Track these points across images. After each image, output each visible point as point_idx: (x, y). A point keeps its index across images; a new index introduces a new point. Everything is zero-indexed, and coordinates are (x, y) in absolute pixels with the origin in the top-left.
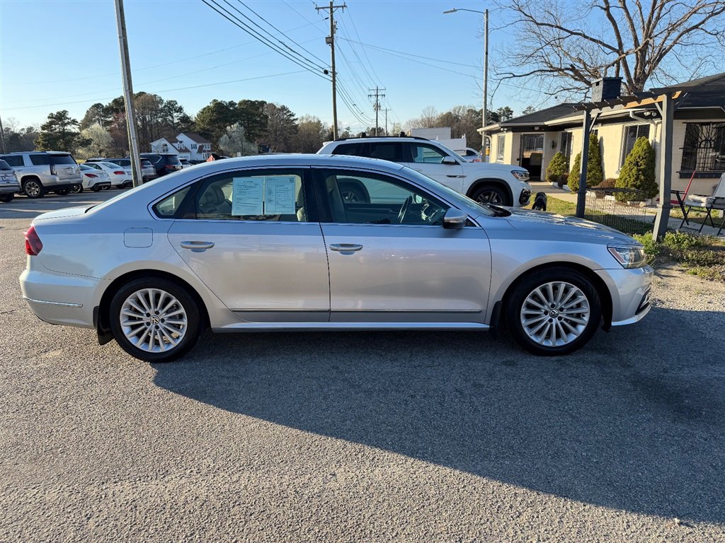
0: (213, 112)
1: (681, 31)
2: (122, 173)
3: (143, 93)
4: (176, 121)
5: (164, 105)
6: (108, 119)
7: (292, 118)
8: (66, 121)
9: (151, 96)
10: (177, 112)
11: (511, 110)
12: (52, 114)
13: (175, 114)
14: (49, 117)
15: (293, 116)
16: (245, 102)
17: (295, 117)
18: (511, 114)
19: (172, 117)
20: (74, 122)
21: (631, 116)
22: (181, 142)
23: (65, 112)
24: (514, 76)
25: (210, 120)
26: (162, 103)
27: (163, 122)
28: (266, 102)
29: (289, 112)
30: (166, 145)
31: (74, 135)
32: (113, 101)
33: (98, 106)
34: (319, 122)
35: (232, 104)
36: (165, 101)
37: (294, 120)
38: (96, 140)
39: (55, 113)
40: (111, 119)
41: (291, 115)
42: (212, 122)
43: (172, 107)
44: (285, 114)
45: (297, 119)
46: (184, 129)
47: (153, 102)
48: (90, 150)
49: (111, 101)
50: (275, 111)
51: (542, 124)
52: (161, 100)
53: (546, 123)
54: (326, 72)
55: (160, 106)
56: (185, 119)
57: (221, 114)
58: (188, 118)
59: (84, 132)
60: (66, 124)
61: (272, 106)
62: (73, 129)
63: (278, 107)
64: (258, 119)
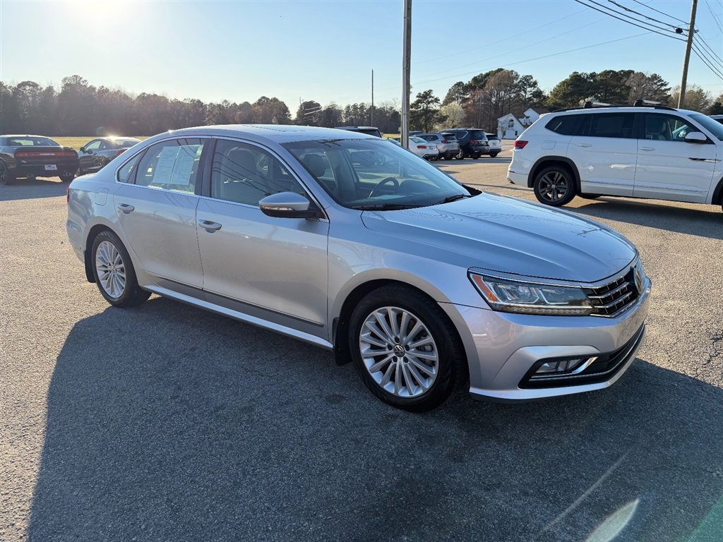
0: (568, 85)
2: (424, 147)
3: (502, 69)
4: (528, 95)
5: (519, 80)
6: (466, 97)
7: (663, 88)
8: (430, 99)
9: (508, 72)
10: (531, 87)
12: (420, 94)
13: (529, 89)
14: (417, 97)
15: (666, 85)
16: (606, 73)
17: (667, 87)
19: (525, 92)
20: (437, 100)
22: (528, 117)
23: (430, 91)
25: (564, 93)
26: (517, 79)
27: (515, 97)
28: (633, 72)
29: (661, 80)
30: (512, 121)
31: (435, 111)
32: (473, 79)
33: (459, 84)
34: (701, 90)
35: (593, 75)
36: (521, 77)
37: (666, 90)
38: (452, 117)
39: (422, 93)
40: (468, 96)
41: (662, 85)
42: (565, 96)
43: (528, 82)
44: (655, 84)
45: (669, 89)
46: (535, 104)
47: (509, 77)
48: (445, 126)
49: (470, 80)
50: (642, 81)
52: (517, 75)
54: (679, 31)
55: (515, 82)
56: (538, 94)
57: (577, 86)
58: (541, 92)
59: (443, 109)
60: (429, 103)
61: (642, 75)
62: (434, 107)
63: (648, 76)
64: (618, 91)
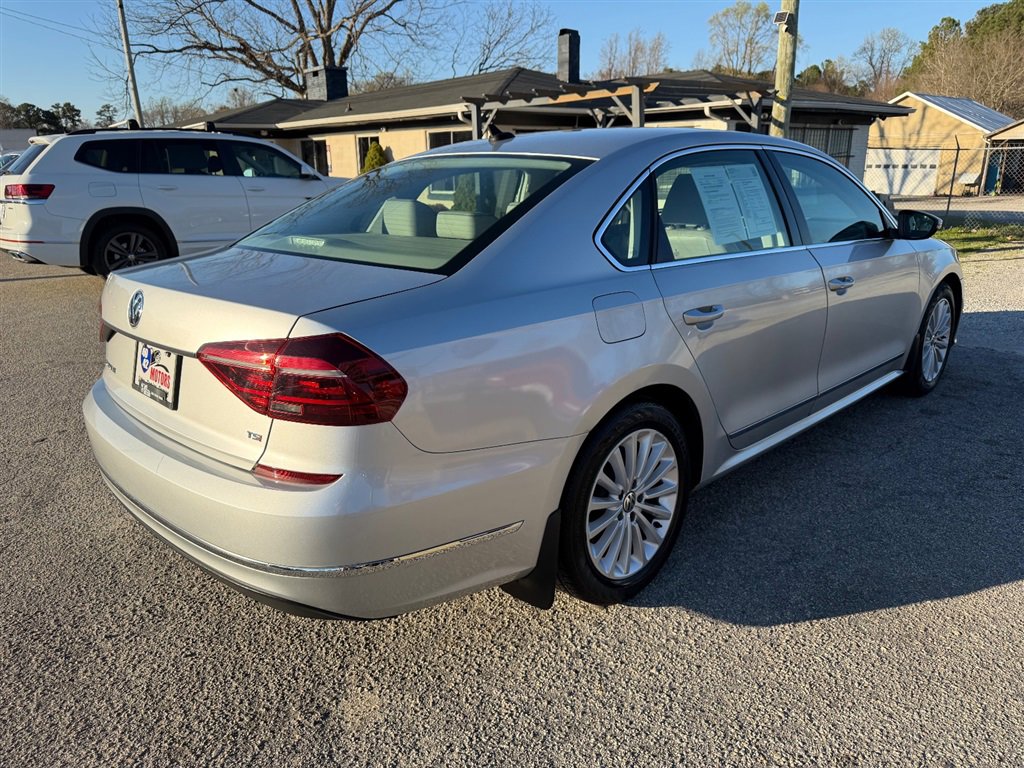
1: (367, 16)
11: (76, 108)
18: (78, 115)
21: (460, 117)
24: (157, 51)
51: (272, 126)
53: (281, 126)
